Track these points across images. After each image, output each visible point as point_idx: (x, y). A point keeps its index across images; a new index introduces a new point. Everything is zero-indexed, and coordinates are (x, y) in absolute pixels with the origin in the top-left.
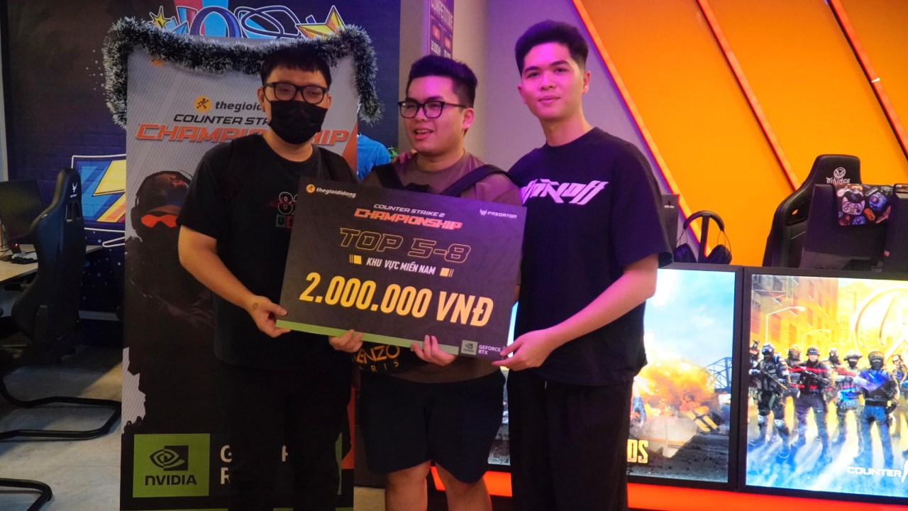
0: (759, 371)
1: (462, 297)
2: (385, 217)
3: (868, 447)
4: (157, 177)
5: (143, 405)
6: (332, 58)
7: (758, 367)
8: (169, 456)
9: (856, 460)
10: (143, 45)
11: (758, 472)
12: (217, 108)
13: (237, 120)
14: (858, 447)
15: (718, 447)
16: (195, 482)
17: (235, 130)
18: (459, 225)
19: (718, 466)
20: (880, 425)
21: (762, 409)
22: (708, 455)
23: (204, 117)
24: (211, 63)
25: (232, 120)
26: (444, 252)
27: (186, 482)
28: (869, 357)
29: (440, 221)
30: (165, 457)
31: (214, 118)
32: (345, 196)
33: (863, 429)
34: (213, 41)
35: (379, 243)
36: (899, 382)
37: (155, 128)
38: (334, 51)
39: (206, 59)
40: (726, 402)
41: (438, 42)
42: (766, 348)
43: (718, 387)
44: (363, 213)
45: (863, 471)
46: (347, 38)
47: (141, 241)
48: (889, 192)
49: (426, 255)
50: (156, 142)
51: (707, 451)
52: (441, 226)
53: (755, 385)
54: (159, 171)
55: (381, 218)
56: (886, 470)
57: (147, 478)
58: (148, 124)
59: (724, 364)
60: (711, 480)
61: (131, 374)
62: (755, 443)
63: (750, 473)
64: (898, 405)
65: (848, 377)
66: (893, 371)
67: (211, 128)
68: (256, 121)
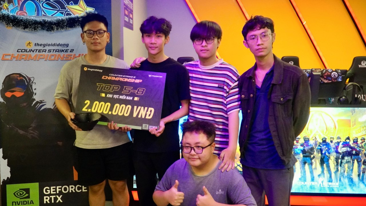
1: (143, 108)
2: (114, 79)
3: (304, 174)
4: (12, 76)
5: (9, 172)
8: (22, 193)
9: (300, 179)
10: (2, 20)
12: (35, 46)
13: (44, 51)
14: (300, 174)
16: (33, 203)
17: (43, 55)
18: (141, 81)
20: (309, 164)
23: (30, 50)
24: (32, 27)
25: (42, 51)
26: (135, 91)
27: (29, 203)
28: (304, 138)
29: (134, 80)
30: (20, 194)
31: (34, 50)
32: (98, 71)
33: (302, 167)
34: (33, 18)
35: (111, 88)
36: (315, 147)
37: (9, 55)
39: (30, 25)
41: (127, 16)
44: (105, 77)
45: (303, 183)
47: (5, 103)
48: (310, 72)
49: (129, 92)
50: (10, 61)
52: (134, 81)
54: (12, 73)
55: (112, 79)
56: (312, 182)
57: (13, 202)
58: (6, 53)
61: (3, 159)
64: (316, 157)
65: (296, 146)
66: (313, 143)
67: (33, 54)
68: (52, 51)
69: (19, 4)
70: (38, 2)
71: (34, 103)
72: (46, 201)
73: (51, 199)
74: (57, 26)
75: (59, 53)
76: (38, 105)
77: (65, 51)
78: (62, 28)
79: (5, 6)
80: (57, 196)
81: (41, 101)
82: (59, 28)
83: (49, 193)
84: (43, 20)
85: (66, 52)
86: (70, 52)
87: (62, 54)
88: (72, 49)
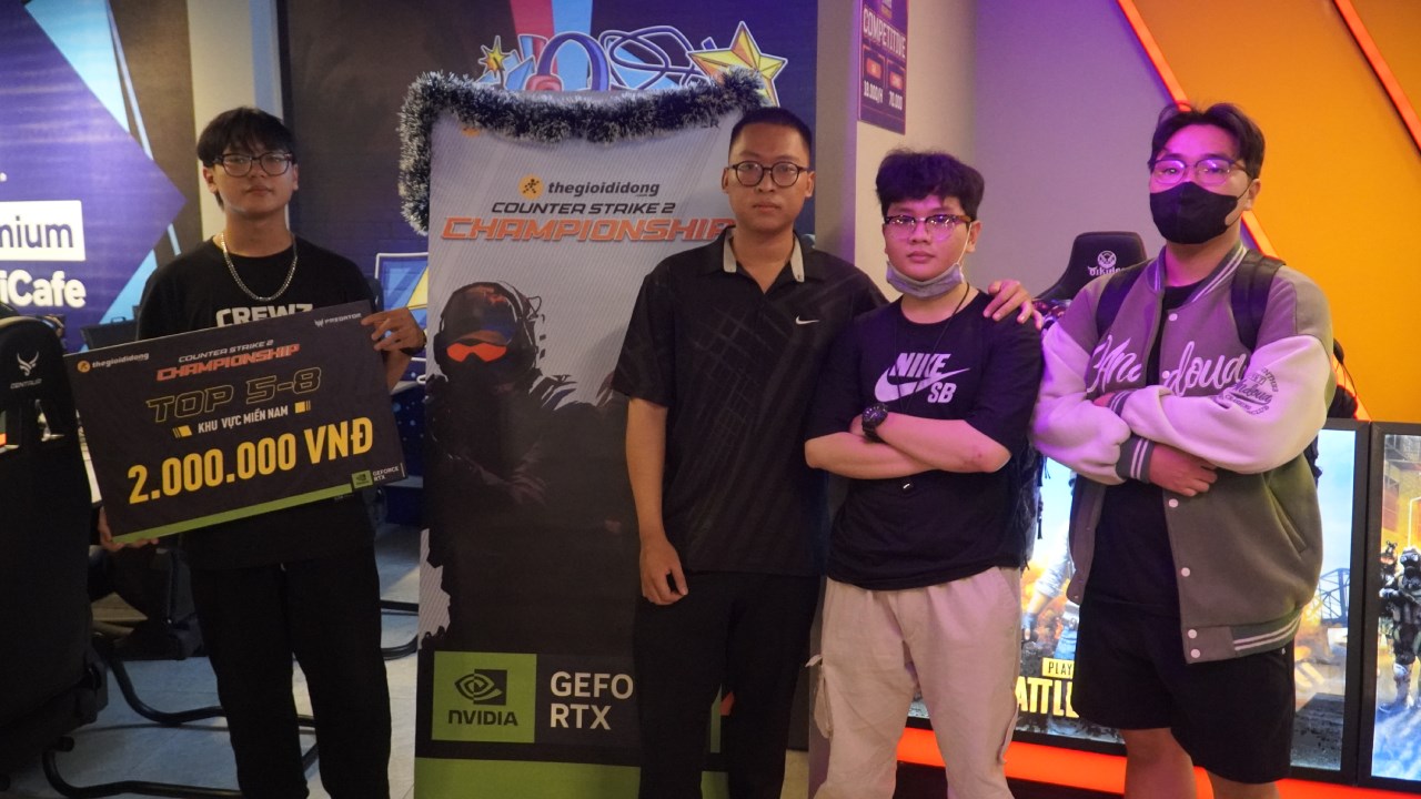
0: (1395, 593)
1: (332, 428)
2: (199, 368)
4: (471, 290)
5: (447, 610)
6: (710, 114)
7: (1394, 585)
8: (481, 684)
11: (1392, 755)
12: (550, 191)
13: (577, 208)
15: (1327, 714)
16: (515, 722)
17: (575, 222)
18: (297, 346)
19: (1325, 744)
21: (1402, 653)
22: (1310, 725)
23: (532, 206)
24: (542, 129)
25: (571, 208)
27: (503, 722)
30: (476, 685)
31: (547, 205)
35: (205, 402)
37: (466, 222)
38: (713, 105)
39: (535, 124)
40: (1340, 641)
41: (878, 82)
42: (1408, 554)
43: (1326, 616)
44: (168, 373)
46: (732, 85)
47: (447, 379)
49: (269, 395)
50: (467, 242)
51: (1308, 719)
53: (1390, 615)
54: (472, 283)
55: (194, 372)
57: (451, 712)
58: (457, 217)
59: (1336, 580)
60: (1313, 766)
61: (431, 567)
62: (1388, 708)
63: (1380, 756)
67: (542, 220)
68: (604, 209)
69: (536, 52)
70: (598, 43)
71: (536, 384)
72: (558, 721)
73: (573, 713)
74: (622, 125)
75: (627, 217)
76: (549, 390)
77: (645, 209)
78: (639, 130)
79: (492, 61)
80: (595, 708)
81: (559, 377)
82: (628, 130)
83: (568, 692)
84: (578, 104)
85: (648, 212)
86: (663, 211)
87: (635, 219)
88: (669, 202)
